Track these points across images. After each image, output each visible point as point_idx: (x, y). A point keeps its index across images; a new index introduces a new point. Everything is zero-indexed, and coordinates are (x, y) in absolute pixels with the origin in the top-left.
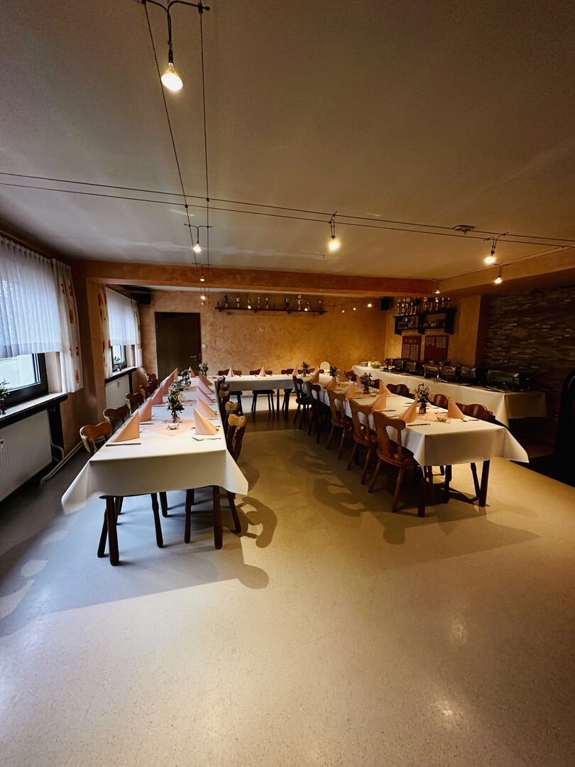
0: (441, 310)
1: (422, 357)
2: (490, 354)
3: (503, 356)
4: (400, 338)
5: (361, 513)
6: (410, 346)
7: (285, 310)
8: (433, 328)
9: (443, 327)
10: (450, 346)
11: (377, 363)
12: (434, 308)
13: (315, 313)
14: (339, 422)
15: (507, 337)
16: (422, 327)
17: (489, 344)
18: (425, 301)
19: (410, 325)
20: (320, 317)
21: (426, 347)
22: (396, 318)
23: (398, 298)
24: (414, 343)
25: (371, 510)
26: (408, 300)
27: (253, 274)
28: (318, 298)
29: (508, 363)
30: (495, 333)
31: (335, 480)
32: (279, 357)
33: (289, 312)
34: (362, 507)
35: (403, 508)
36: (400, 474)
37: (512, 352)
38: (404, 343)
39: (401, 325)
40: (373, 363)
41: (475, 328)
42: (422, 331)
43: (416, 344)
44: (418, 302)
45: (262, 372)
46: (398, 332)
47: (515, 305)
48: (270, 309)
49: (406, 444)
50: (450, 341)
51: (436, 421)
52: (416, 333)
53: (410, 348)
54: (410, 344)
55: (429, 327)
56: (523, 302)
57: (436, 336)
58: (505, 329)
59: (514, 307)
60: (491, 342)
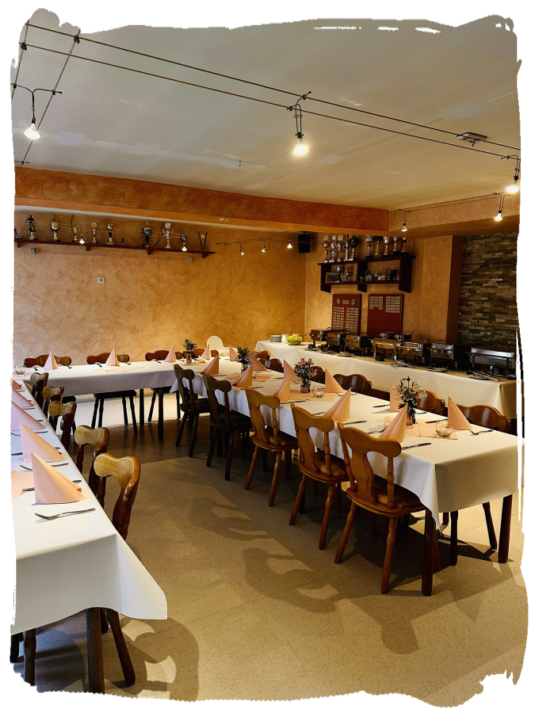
0: (392, 256)
1: (364, 328)
2: (465, 323)
3: (486, 327)
4: (328, 298)
5: (335, 603)
6: (345, 310)
7: (142, 247)
8: (381, 282)
9: (396, 282)
10: (407, 311)
11: (295, 337)
12: (382, 252)
13: (196, 255)
14: (269, 442)
15: (490, 297)
16: (364, 280)
17: (465, 308)
18: (367, 240)
19: (344, 278)
20: (204, 262)
21: (370, 311)
22: (323, 265)
23: (324, 234)
24: (350, 305)
25: (350, 596)
26: (340, 239)
27: (101, 184)
28: (198, 230)
29: (492, 335)
30: (473, 292)
31: (274, 547)
32: (134, 330)
33: (150, 251)
34: (334, 592)
35: (397, 582)
36: (391, 529)
37: (498, 320)
38: (335, 304)
39: (331, 278)
40: (290, 338)
41: (444, 284)
42: (363, 287)
43: (354, 306)
44: (356, 242)
45: (111, 359)
46: (326, 288)
47: (499, 251)
48: (116, 245)
49: (400, 478)
50: (406, 302)
51: (435, 437)
52: (354, 290)
53: (345, 313)
54: (346, 306)
55: (375, 281)
56: (510, 248)
57: (384, 296)
58: (486, 287)
59: (497, 255)
60: (468, 305)
